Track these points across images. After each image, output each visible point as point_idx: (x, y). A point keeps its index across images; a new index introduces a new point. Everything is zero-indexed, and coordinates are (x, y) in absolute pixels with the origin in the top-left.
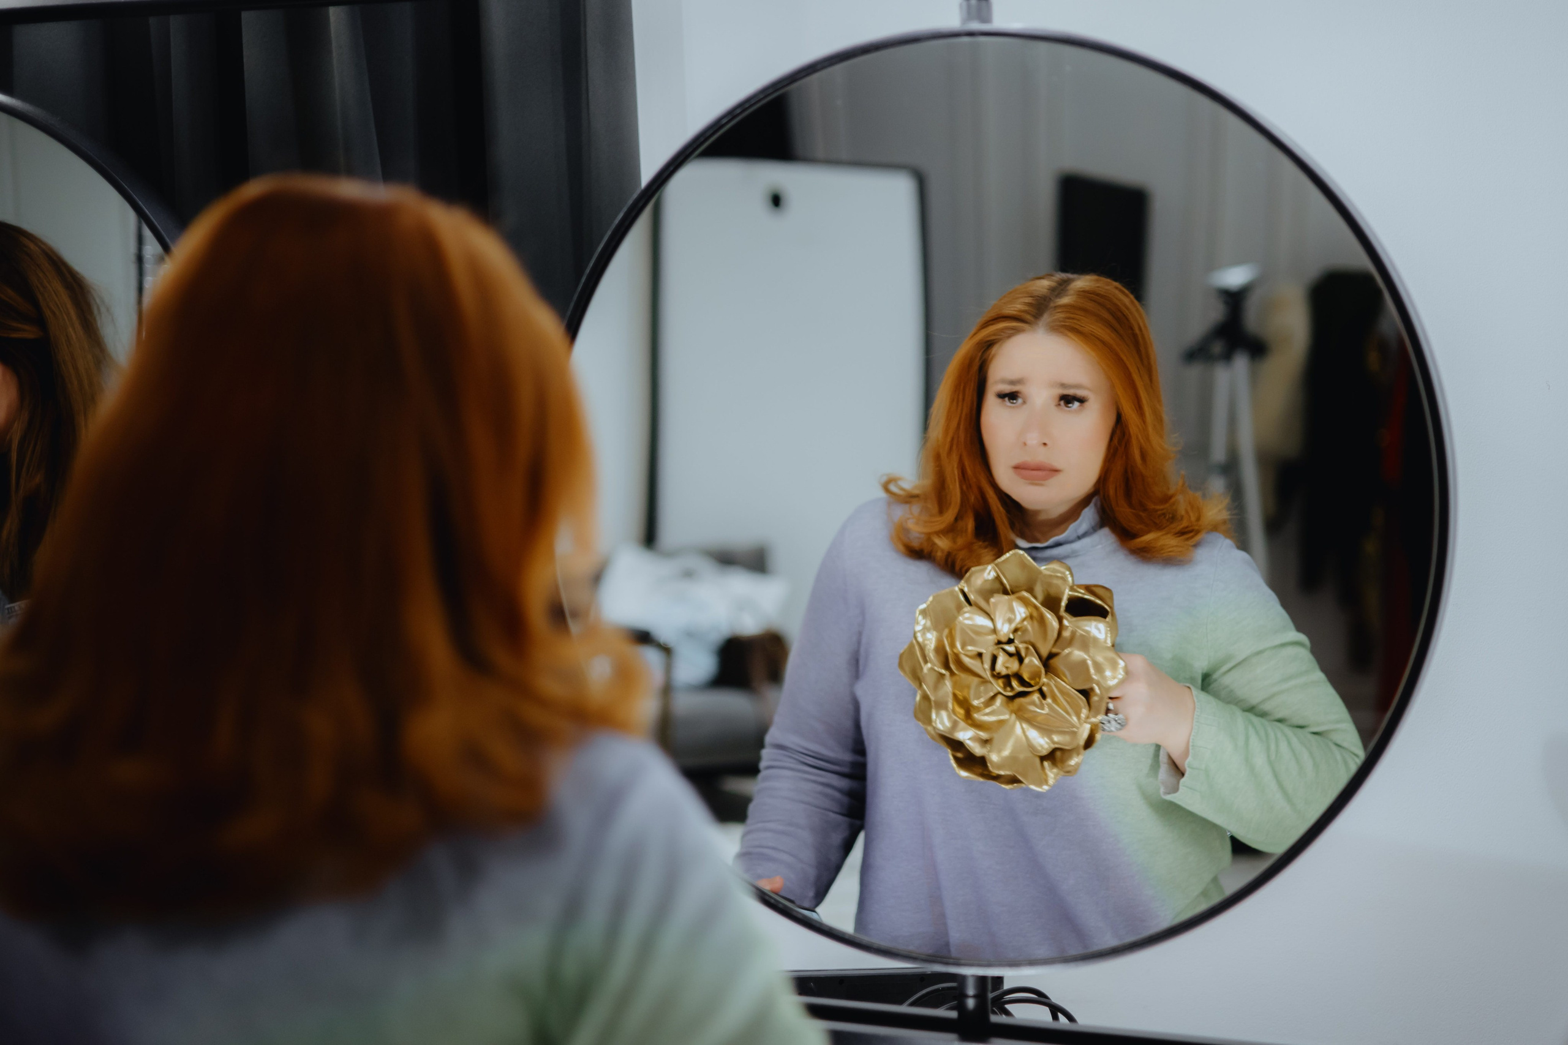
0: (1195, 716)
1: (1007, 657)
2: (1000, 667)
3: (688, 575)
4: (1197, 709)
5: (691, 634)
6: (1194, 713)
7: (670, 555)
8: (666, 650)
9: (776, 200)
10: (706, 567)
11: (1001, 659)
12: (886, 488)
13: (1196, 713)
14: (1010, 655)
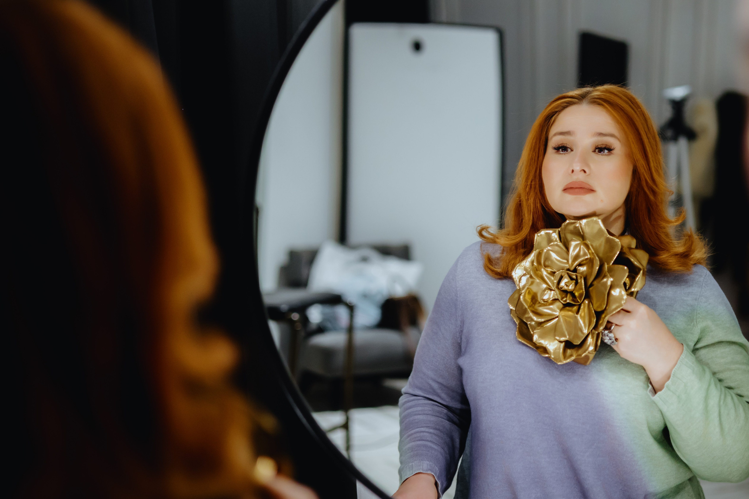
0: (681, 358)
1: (569, 279)
2: (562, 284)
3: (365, 260)
4: (683, 354)
5: (365, 296)
6: (680, 356)
7: (354, 248)
8: (351, 308)
9: (417, 46)
10: (374, 255)
11: (565, 280)
12: (481, 235)
13: (682, 356)
14: (572, 279)
